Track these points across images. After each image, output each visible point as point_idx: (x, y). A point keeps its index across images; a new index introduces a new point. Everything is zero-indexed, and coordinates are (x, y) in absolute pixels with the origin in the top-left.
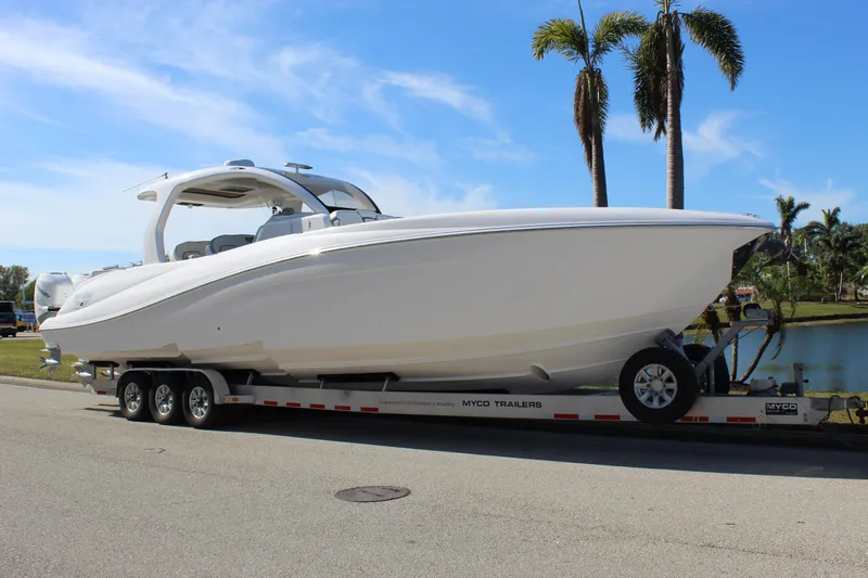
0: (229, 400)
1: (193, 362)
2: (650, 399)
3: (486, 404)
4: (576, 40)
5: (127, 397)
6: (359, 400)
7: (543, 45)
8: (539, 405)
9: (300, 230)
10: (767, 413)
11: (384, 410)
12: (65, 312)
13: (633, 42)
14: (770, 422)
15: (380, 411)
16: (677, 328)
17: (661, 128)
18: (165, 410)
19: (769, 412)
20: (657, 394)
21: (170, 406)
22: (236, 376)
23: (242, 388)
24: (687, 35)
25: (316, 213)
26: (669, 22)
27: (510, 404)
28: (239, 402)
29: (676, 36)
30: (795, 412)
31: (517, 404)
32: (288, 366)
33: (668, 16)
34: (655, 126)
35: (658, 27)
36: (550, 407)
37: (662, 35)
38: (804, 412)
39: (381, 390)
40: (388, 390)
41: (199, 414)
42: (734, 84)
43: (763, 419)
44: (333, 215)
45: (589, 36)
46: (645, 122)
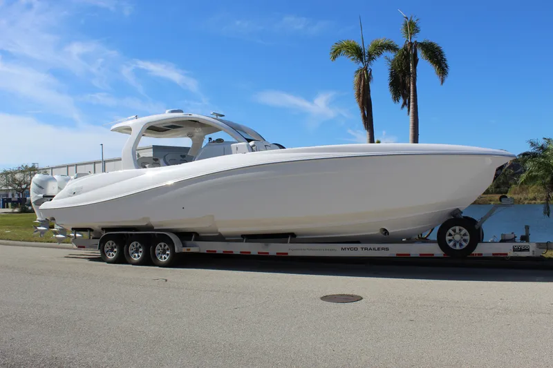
0: (185, 250)
1: (155, 228)
2: (455, 245)
3: (356, 249)
4: (358, 53)
5: (106, 249)
6: (274, 249)
7: (336, 53)
8: (387, 249)
9: (230, 153)
10: (514, 251)
11: (291, 254)
12: (58, 199)
13: (391, 55)
14: (516, 255)
15: (289, 255)
16: (462, 208)
17: (405, 103)
18: (137, 257)
19: (515, 250)
20: (458, 242)
21: (140, 255)
22: (185, 236)
23: (188, 243)
24: (420, 54)
25: (239, 142)
26: (411, 47)
27: (370, 249)
28: (191, 251)
29: (415, 55)
30: (528, 250)
31: (374, 249)
32: (223, 230)
33: (411, 43)
34: (401, 101)
35: (405, 49)
36: (394, 250)
37: (408, 53)
38: (532, 250)
39: (287, 243)
40: (290, 243)
41: (164, 259)
42: (442, 82)
43: (511, 254)
44: (251, 143)
45: (366, 51)
46: (396, 98)
